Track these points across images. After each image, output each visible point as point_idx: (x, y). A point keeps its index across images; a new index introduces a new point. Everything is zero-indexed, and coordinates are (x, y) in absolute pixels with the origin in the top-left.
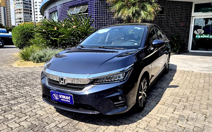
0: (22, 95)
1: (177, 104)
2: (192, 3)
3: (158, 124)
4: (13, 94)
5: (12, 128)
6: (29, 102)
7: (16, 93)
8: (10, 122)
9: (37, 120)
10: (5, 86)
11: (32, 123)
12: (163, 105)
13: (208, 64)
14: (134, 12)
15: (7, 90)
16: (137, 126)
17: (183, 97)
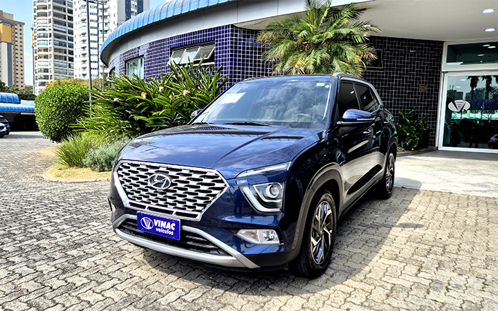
0: (89, 238)
1: (423, 259)
3: (388, 296)
4: (70, 237)
5: (89, 302)
6: (110, 253)
7: (74, 234)
8: (81, 291)
9: (136, 286)
10: (45, 220)
11: (129, 292)
12: (395, 260)
13: (482, 177)
14: (318, 61)
15: (53, 228)
16: (345, 299)
17: (434, 244)
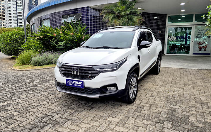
2: (166, 15)
13: (181, 63)
